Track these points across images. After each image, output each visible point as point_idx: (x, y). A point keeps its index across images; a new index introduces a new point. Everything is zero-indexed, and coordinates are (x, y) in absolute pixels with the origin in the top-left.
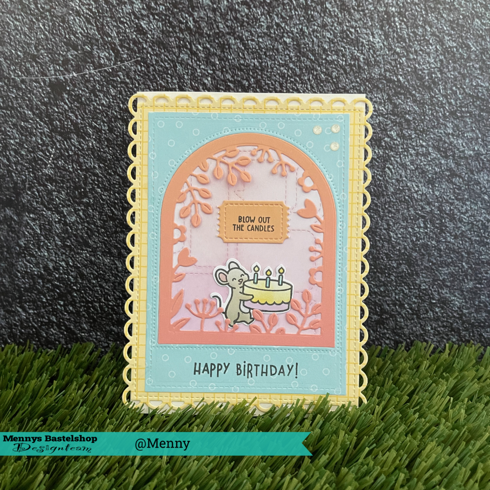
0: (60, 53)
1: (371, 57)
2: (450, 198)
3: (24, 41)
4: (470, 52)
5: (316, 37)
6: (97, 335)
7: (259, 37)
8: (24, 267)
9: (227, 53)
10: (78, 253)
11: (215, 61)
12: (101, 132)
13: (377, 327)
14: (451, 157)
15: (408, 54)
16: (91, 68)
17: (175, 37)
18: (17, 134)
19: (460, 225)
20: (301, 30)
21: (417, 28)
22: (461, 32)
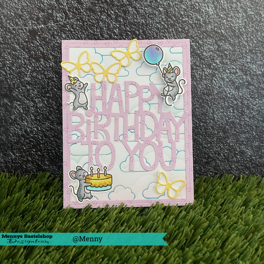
0: (35, 14)
1: (207, 19)
2: (247, 97)
3: (15, 7)
4: (261, 17)
5: (177, 8)
6: (53, 168)
7: (145, 7)
8: (14, 130)
9: (127, 15)
10: (44, 124)
11: (121, 20)
12: (57, 58)
13: (205, 165)
14: (249, 75)
15: (227, 18)
16: (52, 23)
17: (99, 6)
18: (11, 58)
19: (252, 111)
20: (169, 3)
21: (233, 4)
22: (257, 6)
